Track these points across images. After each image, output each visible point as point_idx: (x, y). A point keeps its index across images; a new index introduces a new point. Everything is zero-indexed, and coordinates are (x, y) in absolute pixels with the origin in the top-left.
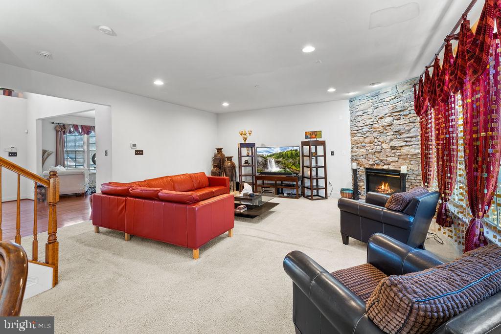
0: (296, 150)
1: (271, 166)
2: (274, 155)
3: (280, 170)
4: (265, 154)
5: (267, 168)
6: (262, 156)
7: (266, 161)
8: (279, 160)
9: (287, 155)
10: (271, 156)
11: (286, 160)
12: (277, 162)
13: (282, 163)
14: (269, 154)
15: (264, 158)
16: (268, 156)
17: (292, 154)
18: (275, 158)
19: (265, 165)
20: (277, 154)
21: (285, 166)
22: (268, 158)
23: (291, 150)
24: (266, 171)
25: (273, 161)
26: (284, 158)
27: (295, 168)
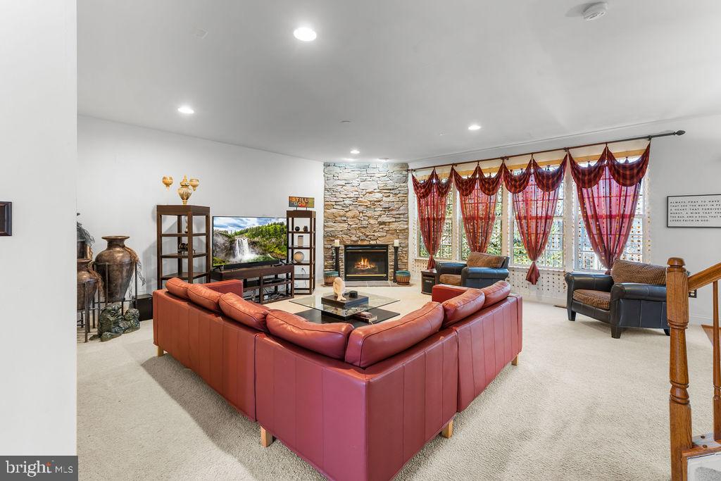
0: (282, 224)
1: (242, 252)
2: (247, 231)
3: (257, 256)
4: (231, 231)
5: (234, 256)
6: (225, 234)
7: (232, 242)
8: (256, 239)
9: (268, 232)
10: (241, 233)
11: (267, 239)
12: (253, 244)
13: (261, 245)
14: (238, 230)
15: (229, 237)
16: (236, 234)
17: (275, 229)
18: (249, 236)
19: (230, 249)
20: (252, 230)
21: (265, 250)
22: (236, 238)
23: (275, 224)
24: (233, 261)
25: (245, 242)
26: (264, 236)
27: (279, 252)
